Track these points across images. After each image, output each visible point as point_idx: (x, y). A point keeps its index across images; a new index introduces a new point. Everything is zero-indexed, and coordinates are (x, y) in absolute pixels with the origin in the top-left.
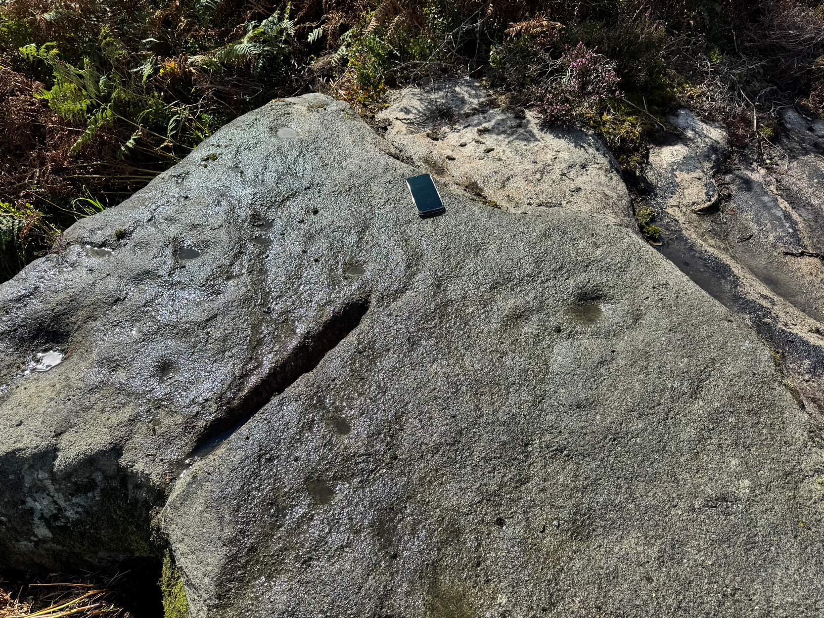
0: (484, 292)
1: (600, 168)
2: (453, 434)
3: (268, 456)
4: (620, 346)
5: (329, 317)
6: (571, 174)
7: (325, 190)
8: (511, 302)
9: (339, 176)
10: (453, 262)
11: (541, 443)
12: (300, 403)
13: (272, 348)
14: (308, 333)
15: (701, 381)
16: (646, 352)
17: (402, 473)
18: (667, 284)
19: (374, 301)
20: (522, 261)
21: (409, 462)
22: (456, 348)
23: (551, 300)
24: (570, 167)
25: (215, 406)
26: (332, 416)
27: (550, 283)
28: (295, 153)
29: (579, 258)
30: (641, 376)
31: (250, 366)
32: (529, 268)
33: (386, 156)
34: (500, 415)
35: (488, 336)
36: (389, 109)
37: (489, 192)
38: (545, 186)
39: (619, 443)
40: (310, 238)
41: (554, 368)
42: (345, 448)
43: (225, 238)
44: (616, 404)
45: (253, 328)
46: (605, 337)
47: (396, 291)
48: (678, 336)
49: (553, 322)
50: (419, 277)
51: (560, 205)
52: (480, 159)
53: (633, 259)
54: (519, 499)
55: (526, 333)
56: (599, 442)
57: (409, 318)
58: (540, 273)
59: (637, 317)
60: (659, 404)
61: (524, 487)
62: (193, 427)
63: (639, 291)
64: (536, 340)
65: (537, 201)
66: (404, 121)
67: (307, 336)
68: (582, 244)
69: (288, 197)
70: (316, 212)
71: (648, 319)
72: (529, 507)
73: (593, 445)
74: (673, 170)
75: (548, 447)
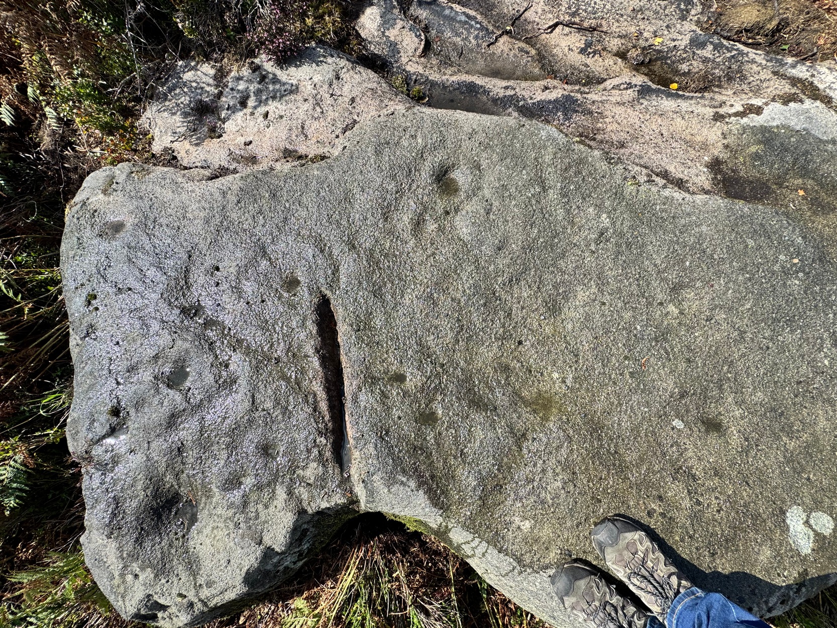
1: (348, 70)
2: (457, 325)
3: (384, 432)
4: (487, 193)
5: (315, 328)
6: (336, 90)
7: (203, 246)
11: (499, 286)
12: (364, 390)
14: (316, 348)
15: (541, 177)
16: (503, 185)
17: (455, 369)
19: (328, 293)
21: (451, 361)
22: (406, 276)
24: (330, 85)
25: (322, 439)
26: (388, 379)
30: (513, 203)
31: (311, 399)
34: (468, 291)
35: (415, 252)
36: (156, 139)
37: (302, 150)
38: (331, 115)
39: (534, 250)
40: (237, 290)
41: (467, 238)
42: (415, 387)
43: (187, 345)
44: (516, 230)
45: (283, 379)
46: (474, 195)
47: (333, 274)
48: (508, 160)
49: (440, 211)
51: (355, 122)
52: (268, 127)
54: (516, 323)
55: (433, 231)
56: (525, 259)
59: (478, 167)
60: (534, 211)
61: (513, 316)
62: (327, 460)
63: (464, 148)
64: (441, 229)
65: (339, 130)
69: (185, 276)
70: (217, 269)
71: (484, 164)
72: (524, 322)
73: (524, 264)
74: (383, 33)
75: (504, 285)
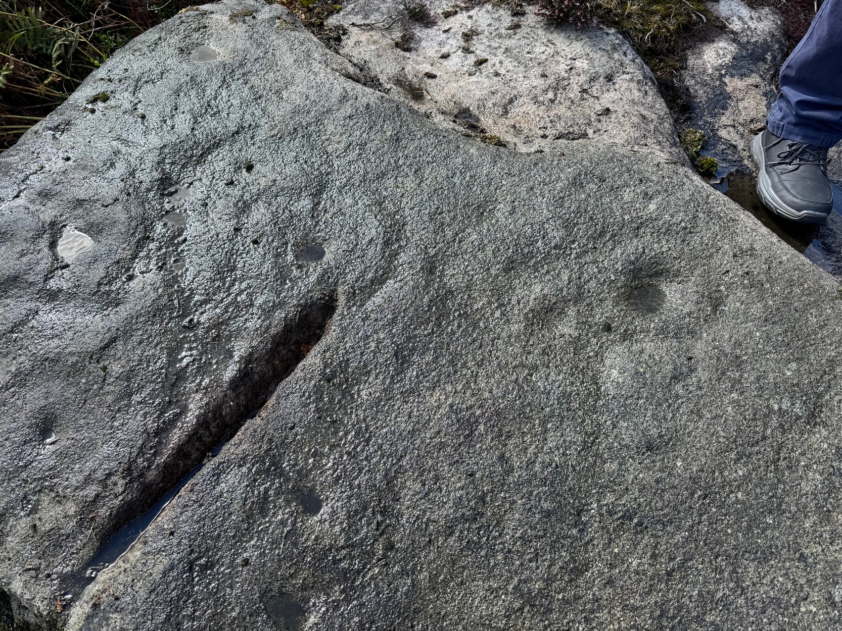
0: (497, 276)
1: (631, 80)
2: (472, 503)
3: (203, 561)
4: (699, 348)
5: (280, 328)
6: (594, 88)
7: (261, 134)
8: (537, 288)
9: (279, 111)
10: (449, 234)
11: (600, 507)
12: (244, 469)
13: (200, 384)
14: (251, 354)
15: (820, 396)
16: (737, 357)
17: (404, 573)
18: (752, 249)
19: (342, 300)
20: (547, 226)
21: (412, 551)
22: (464, 365)
23: (593, 284)
24: (592, 80)
25: (121, 482)
26: (293, 487)
27: (589, 258)
28: (215, 83)
29: (626, 217)
30: (734, 395)
31: (169, 414)
32: (556, 234)
33: (342, 79)
34: (537, 468)
35: (508, 343)
36: (342, 13)
37: (486, 122)
38: (561, 110)
39: (713, 501)
40: (244, 208)
41: (609, 388)
42: (316, 539)
43: (123, 217)
44: (704, 442)
45: (169, 355)
46: (676, 336)
47: (372, 282)
48: (778, 329)
49: (599, 317)
50: (403, 257)
51: (585, 135)
52: (470, 75)
53: (701, 215)
54: (577, 598)
55: (562, 336)
56: (683, 503)
57: (394, 321)
58: (573, 242)
59: (716, 303)
60: (764, 438)
61: (581, 581)
62: (93, 519)
63: (716, 261)
64: (577, 344)
65: (554, 132)
66: (363, 27)
67: (248, 360)
68: (627, 195)
69: (209, 148)
70: (250, 168)
71: (732, 305)
72: (592, 611)
73: (675, 508)
74: (722, 76)
75: (610, 513)
